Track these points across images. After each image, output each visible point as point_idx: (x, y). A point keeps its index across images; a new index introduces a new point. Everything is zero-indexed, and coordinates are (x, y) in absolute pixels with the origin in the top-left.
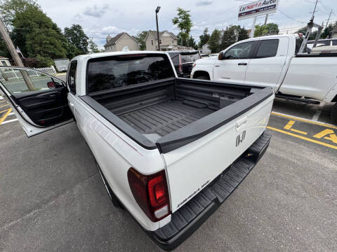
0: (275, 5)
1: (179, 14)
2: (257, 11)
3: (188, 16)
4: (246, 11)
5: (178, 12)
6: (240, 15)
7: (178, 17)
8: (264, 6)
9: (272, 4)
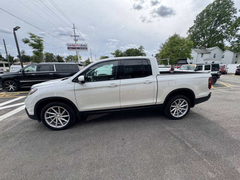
0: (87, 48)
1: (31, 37)
2: (78, 48)
3: (42, 40)
4: (72, 47)
5: (31, 36)
6: (69, 48)
7: (30, 39)
8: (81, 47)
9: (85, 47)
